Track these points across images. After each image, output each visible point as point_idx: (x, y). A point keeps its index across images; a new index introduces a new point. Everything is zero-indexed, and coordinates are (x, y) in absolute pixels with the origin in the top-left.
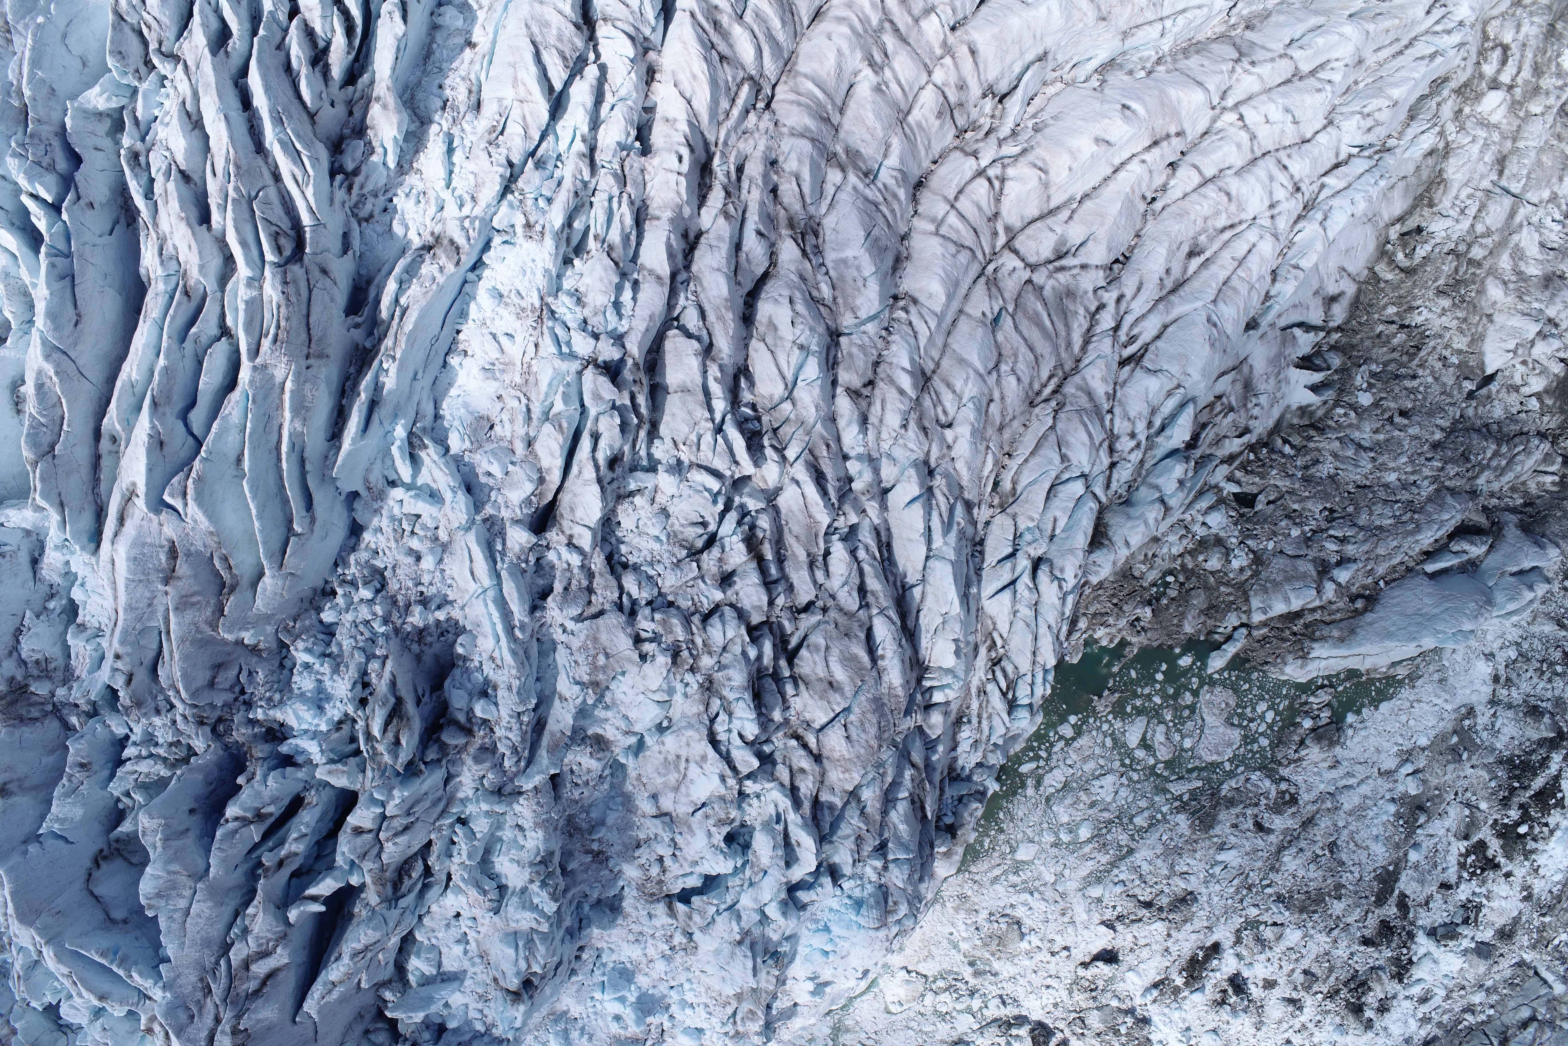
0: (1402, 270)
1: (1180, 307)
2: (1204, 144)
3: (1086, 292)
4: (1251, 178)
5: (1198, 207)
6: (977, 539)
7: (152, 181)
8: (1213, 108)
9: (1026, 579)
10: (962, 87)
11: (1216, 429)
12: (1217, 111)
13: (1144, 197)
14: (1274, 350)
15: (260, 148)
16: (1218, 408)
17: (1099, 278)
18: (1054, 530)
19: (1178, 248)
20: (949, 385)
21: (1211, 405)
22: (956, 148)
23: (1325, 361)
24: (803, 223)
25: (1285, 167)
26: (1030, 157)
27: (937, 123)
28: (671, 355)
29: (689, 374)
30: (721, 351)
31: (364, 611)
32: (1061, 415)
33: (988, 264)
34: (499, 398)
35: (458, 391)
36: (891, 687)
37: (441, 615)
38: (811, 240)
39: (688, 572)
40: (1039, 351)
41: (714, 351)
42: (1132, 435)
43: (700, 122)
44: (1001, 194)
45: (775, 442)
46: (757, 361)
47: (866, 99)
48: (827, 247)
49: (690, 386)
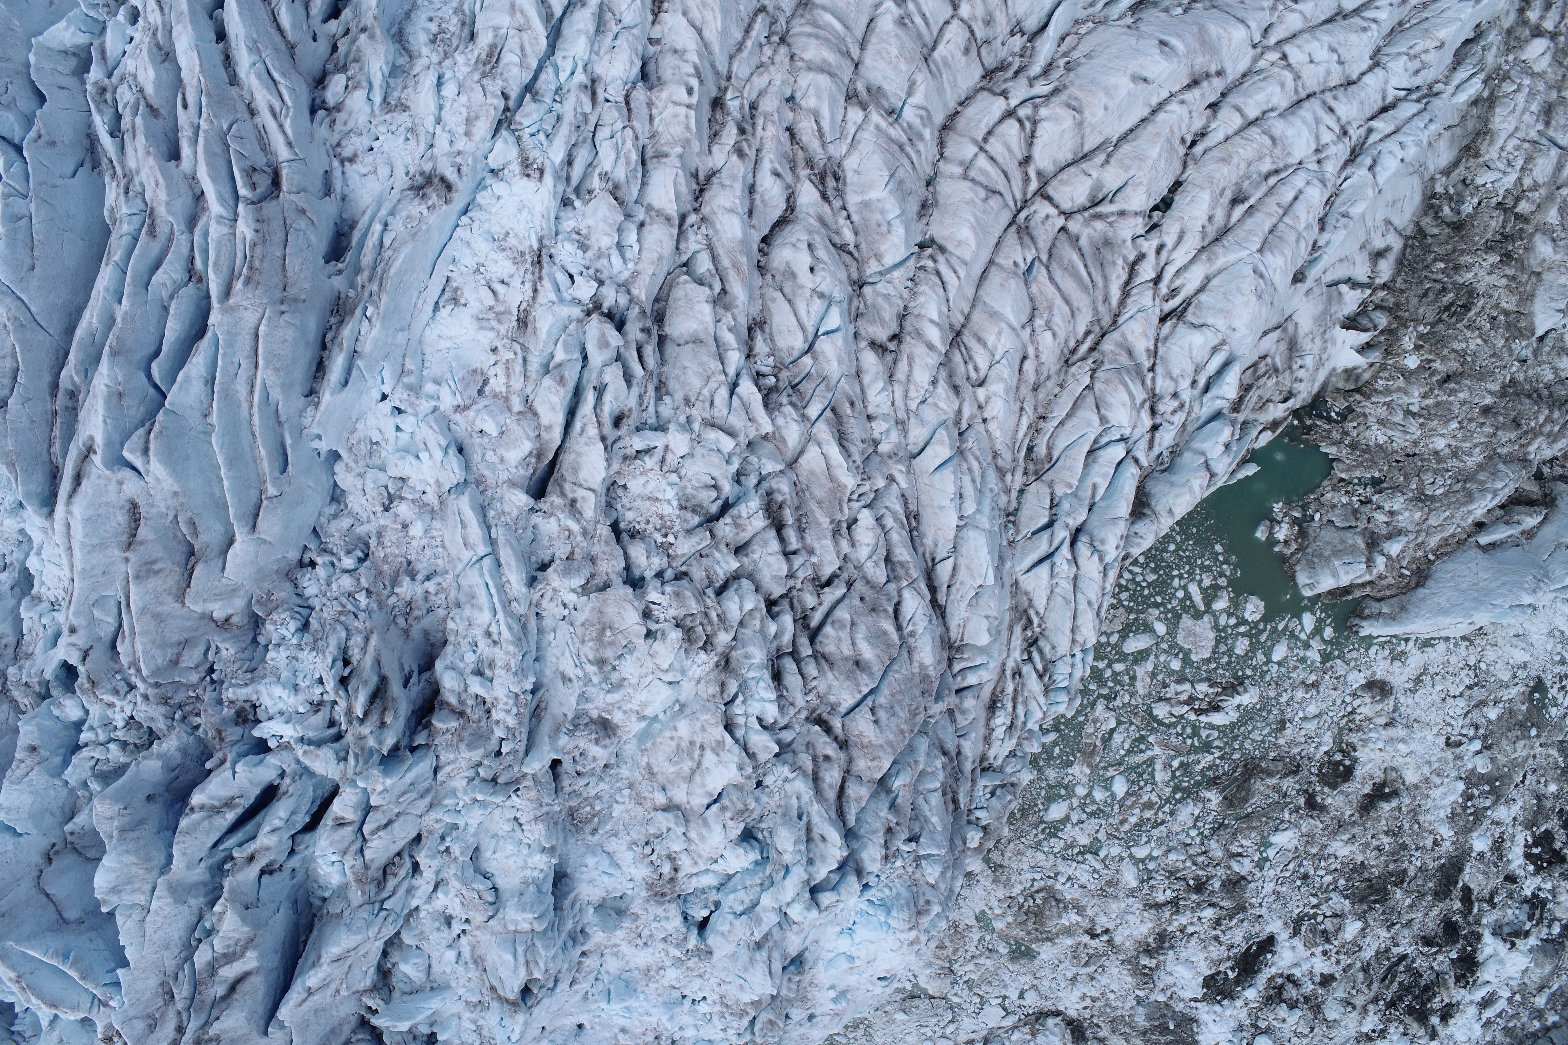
0: (1448, 225)
1: (1224, 257)
2: (1246, 85)
3: (1124, 242)
4: (1295, 120)
5: (1241, 151)
6: (1011, 509)
7: (119, 117)
8: (1254, 46)
9: (1065, 550)
10: (988, 22)
11: (1259, 392)
12: (1259, 50)
13: (1183, 141)
14: (1321, 307)
15: (234, 80)
16: (1262, 368)
17: (1138, 225)
18: (1093, 496)
19: (1221, 195)
20: (980, 340)
21: (1254, 365)
22: (982, 89)
23: (1371, 320)
24: (822, 163)
25: (1332, 110)
26: (1063, 97)
27: (964, 59)
28: (681, 303)
29: (702, 322)
30: (735, 298)
31: (347, 582)
32: (1099, 374)
33: (1019, 211)
34: (494, 350)
35: (448, 344)
36: (922, 666)
37: (431, 586)
38: (831, 183)
39: (701, 540)
40: (1075, 304)
41: (728, 298)
42: (1175, 395)
43: (710, 53)
44: (1033, 136)
45: (794, 399)
46: (774, 311)
47: (888, 33)
48: (849, 189)
49: (702, 336)
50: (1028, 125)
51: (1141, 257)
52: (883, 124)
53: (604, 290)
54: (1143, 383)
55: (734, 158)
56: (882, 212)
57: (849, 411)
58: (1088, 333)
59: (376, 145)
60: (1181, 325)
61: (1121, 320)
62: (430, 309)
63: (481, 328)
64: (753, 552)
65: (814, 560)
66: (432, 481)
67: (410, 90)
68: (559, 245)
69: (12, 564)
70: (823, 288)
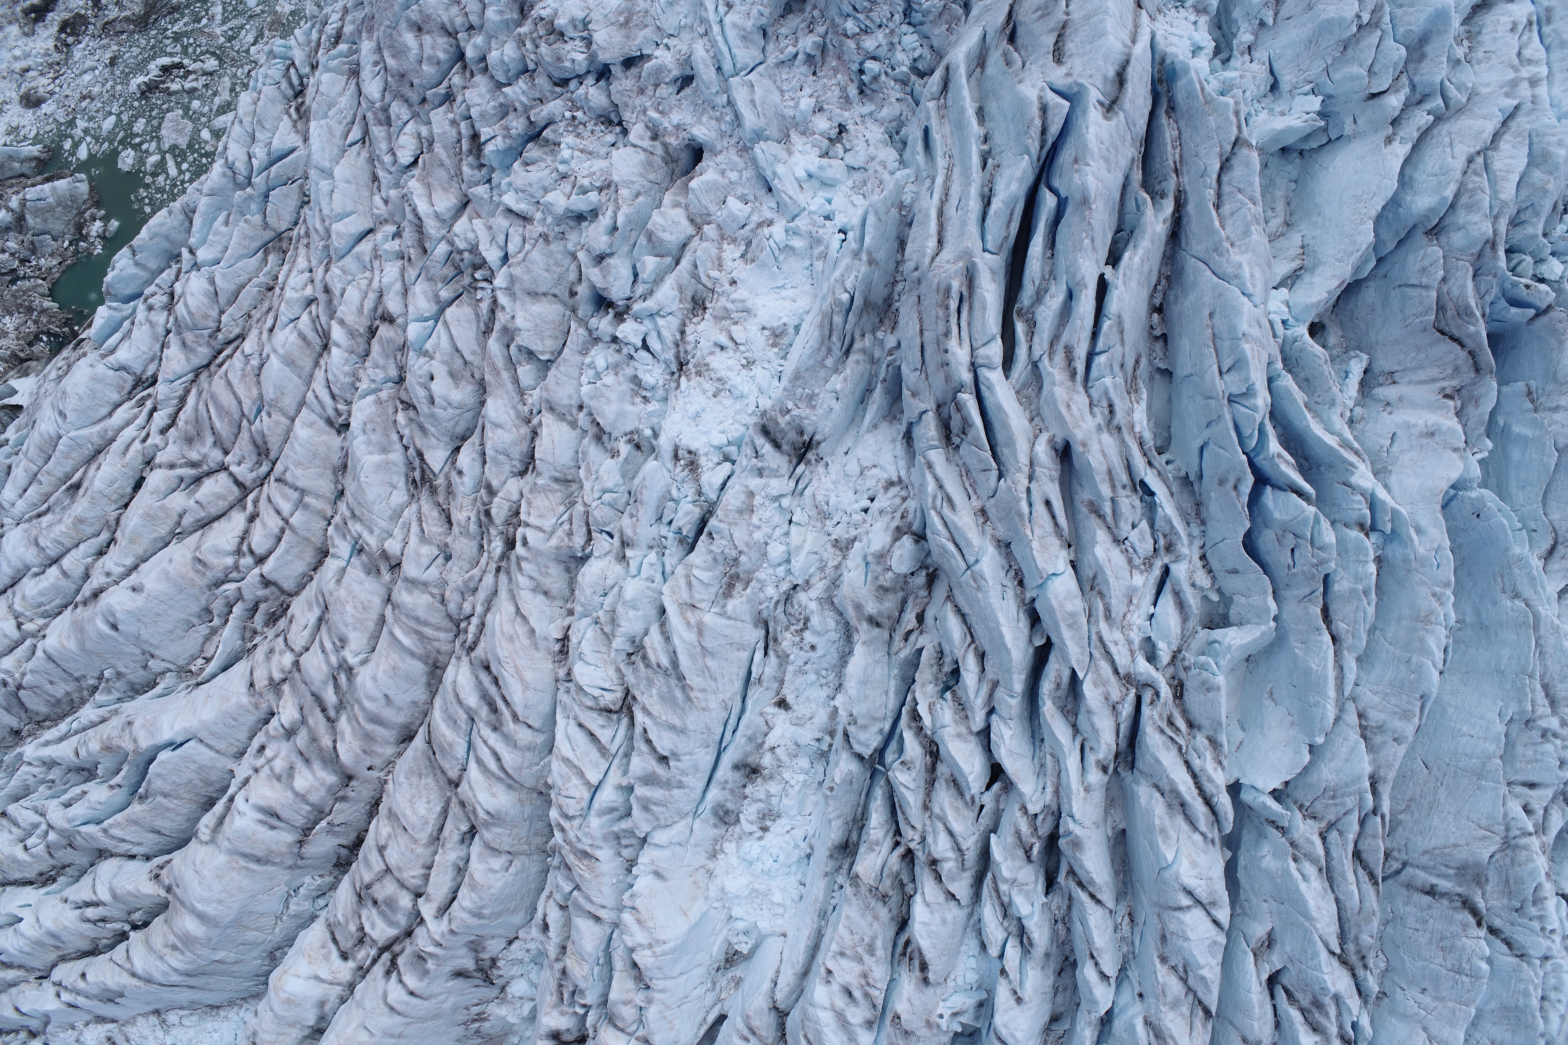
1: (94, 434)
2: (57, 602)
3: (175, 443)
4: (17, 565)
5: (66, 533)
8: (45, 637)
12: (41, 634)
17: (160, 458)
19: (87, 491)
22: (289, 594)
24: (423, 493)
26: (210, 576)
28: (548, 333)
29: (526, 310)
30: (498, 339)
31: (869, 44)
32: (213, 325)
33: (268, 474)
34: (733, 282)
35: (784, 293)
36: (370, 38)
37: (791, 50)
38: (417, 475)
39: (540, 114)
40: (223, 382)
41: (505, 340)
42: (150, 308)
43: (511, 590)
44: (243, 538)
45: (458, 257)
46: (474, 342)
47: (355, 629)
48: (402, 469)
49: (527, 299)
50: (245, 548)
51: (163, 431)
52: (366, 535)
53: (610, 330)
54: (176, 319)
55: (495, 483)
56: (369, 442)
57: (412, 251)
58: (220, 365)
59: (866, 503)
60: (139, 372)
61: (191, 376)
62: (804, 327)
63: (743, 301)
64: (495, 108)
65: (451, 116)
66: (797, 155)
67: (831, 564)
68: (661, 383)
69: (1242, 54)
70: (422, 360)
